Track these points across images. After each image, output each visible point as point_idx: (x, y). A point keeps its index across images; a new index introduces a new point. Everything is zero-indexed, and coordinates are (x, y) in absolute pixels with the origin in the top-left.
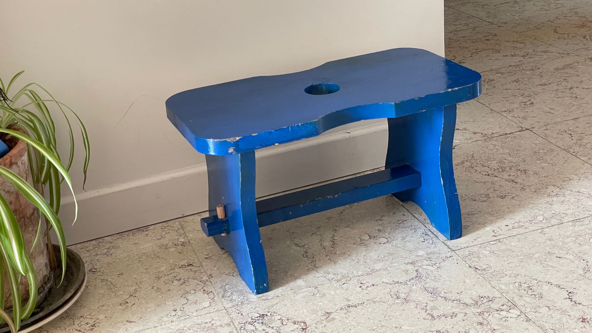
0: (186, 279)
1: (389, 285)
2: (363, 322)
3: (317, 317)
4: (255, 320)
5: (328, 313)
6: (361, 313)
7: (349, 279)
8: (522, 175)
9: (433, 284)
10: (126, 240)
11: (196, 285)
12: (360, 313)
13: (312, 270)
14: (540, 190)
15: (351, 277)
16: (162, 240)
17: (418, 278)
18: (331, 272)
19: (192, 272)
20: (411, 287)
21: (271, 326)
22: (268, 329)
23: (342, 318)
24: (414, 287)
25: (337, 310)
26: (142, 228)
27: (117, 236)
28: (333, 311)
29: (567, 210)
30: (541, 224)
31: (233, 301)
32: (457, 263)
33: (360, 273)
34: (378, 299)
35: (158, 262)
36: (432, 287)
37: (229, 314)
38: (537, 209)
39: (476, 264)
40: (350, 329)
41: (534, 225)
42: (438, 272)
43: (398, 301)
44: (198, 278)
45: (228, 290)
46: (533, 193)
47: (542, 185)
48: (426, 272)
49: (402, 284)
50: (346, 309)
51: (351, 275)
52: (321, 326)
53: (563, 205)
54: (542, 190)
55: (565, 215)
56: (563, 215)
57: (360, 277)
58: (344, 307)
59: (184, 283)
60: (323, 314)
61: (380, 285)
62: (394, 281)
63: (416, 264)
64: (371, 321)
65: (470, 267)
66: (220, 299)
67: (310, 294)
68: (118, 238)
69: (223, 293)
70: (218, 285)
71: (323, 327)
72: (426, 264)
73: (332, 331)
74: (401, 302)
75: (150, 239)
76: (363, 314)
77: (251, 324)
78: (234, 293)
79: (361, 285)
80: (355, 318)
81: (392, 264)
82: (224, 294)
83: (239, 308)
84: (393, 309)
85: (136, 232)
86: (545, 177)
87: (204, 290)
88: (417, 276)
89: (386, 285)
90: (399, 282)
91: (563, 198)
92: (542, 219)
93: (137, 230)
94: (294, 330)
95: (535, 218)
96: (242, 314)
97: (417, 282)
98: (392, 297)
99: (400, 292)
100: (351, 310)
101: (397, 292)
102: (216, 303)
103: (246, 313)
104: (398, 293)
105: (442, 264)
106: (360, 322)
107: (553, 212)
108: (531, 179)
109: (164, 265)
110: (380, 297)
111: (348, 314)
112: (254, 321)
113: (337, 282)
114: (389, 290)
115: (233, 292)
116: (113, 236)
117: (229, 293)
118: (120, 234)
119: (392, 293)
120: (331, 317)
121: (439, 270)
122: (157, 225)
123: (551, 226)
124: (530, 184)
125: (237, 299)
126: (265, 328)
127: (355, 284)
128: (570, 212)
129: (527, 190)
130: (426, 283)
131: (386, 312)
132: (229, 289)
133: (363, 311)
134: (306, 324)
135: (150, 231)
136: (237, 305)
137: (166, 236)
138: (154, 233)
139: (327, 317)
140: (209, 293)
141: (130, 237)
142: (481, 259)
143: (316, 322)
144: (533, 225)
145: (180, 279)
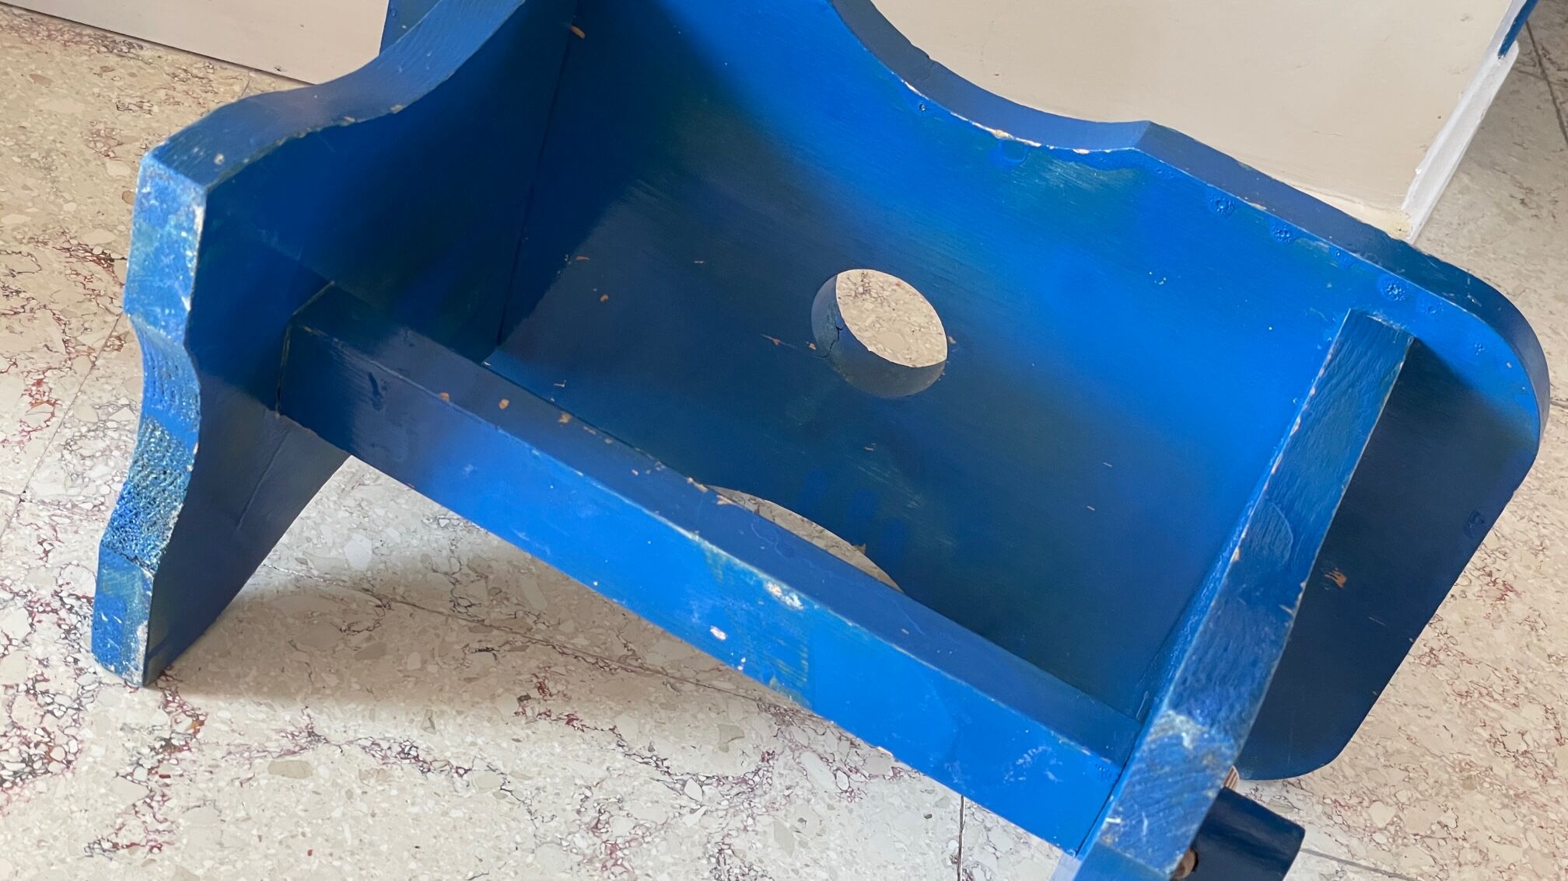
0: (33, 303)
1: (620, 757)
2: (384, 848)
3: (264, 726)
4: (63, 604)
5: (311, 734)
6: (415, 810)
7: (519, 644)
8: (1481, 602)
9: (765, 846)
10: (26, 48)
11: (40, 346)
12: (413, 804)
13: (446, 527)
14: (1486, 700)
15: (538, 637)
16: (126, 117)
17: (744, 787)
18: (491, 577)
19: (81, 289)
20: (683, 811)
21: (80, 664)
22: (62, 668)
23: (335, 784)
24: (690, 820)
25: (351, 742)
26: (118, 38)
27: (19, 16)
28: (336, 737)
29: (1503, 840)
30: (1361, 840)
31: (80, 481)
32: (930, 816)
33: (581, 641)
34: (525, 789)
35: (25, 187)
36: (751, 857)
37: (9, 523)
38: (1406, 770)
39: (989, 861)
40: (310, 853)
41: (1336, 830)
42: (831, 807)
43: (583, 841)
44: (75, 324)
45: (110, 433)
46: (1451, 699)
47: (1512, 683)
48: (788, 783)
49: (666, 778)
50: (384, 757)
51: (539, 631)
52: (233, 772)
53: (1508, 814)
54: (1493, 705)
55: (1478, 858)
56: (1469, 855)
57: (562, 659)
58: (385, 745)
59: (15, 313)
60: (290, 729)
61: (594, 733)
62: (651, 750)
63: (793, 728)
64: (413, 865)
65: (957, 860)
66: (51, 448)
67: (337, 621)
68: (12, 28)
69: (84, 430)
70: (103, 390)
71: (237, 783)
72: (821, 750)
73: (248, 818)
74: (588, 852)
75: (96, 90)
76: (416, 818)
77: (31, 614)
78: (116, 453)
79: (535, 694)
80: (373, 815)
81: (716, 673)
82: (82, 436)
83: (67, 521)
84: (528, 865)
85: (86, 39)
86: (1549, 656)
87: (39, 383)
88: (745, 781)
89: (614, 746)
90: (666, 763)
91: (1534, 784)
92: (1381, 825)
93: (100, 33)
94: (132, 730)
95: (1365, 804)
96: (46, 552)
97: (725, 803)
98: (579, 812)
99: (627, 807)
100: (398, 773)
101: (619, 801)
102: (22, 455)
103: (65, 558)
104: (614, 810)
105: (875, 786)
106: (371, 844)
107: (1448, 819)
108: (1500, 635)
109: (34, 210)
110: (540, 784)
111: (372, 781)
112: (56, 604)
113: (471, 630)
114: (601, 773)
115: (118, 448)
116: (6, 9)
117: (101, 445)
118: (35, 17)
119: (598, 795)
120: (307, 756)
121: (845, 803)
122: (172, 56)
123: (1385, 873)
124: (1471, 653)
125: (99, 482)
126: (55, 660)
127: (519, 674)
128: (1509, 854)
129: (1442, 672)
130: (745, 829)
131: (499, 858)
132: (115, 430)
133: (431, 803)
134: (197, 732)
135: (132, 62)
136: (74, 506)
137: (155, 109)
138: (133, 75)
139: (291, 747)
140: (41, 403)
141: (48, 46)
142: (1025, 853)
143: (238, 746)
144: (1329, 830)
145: (18, 292)
